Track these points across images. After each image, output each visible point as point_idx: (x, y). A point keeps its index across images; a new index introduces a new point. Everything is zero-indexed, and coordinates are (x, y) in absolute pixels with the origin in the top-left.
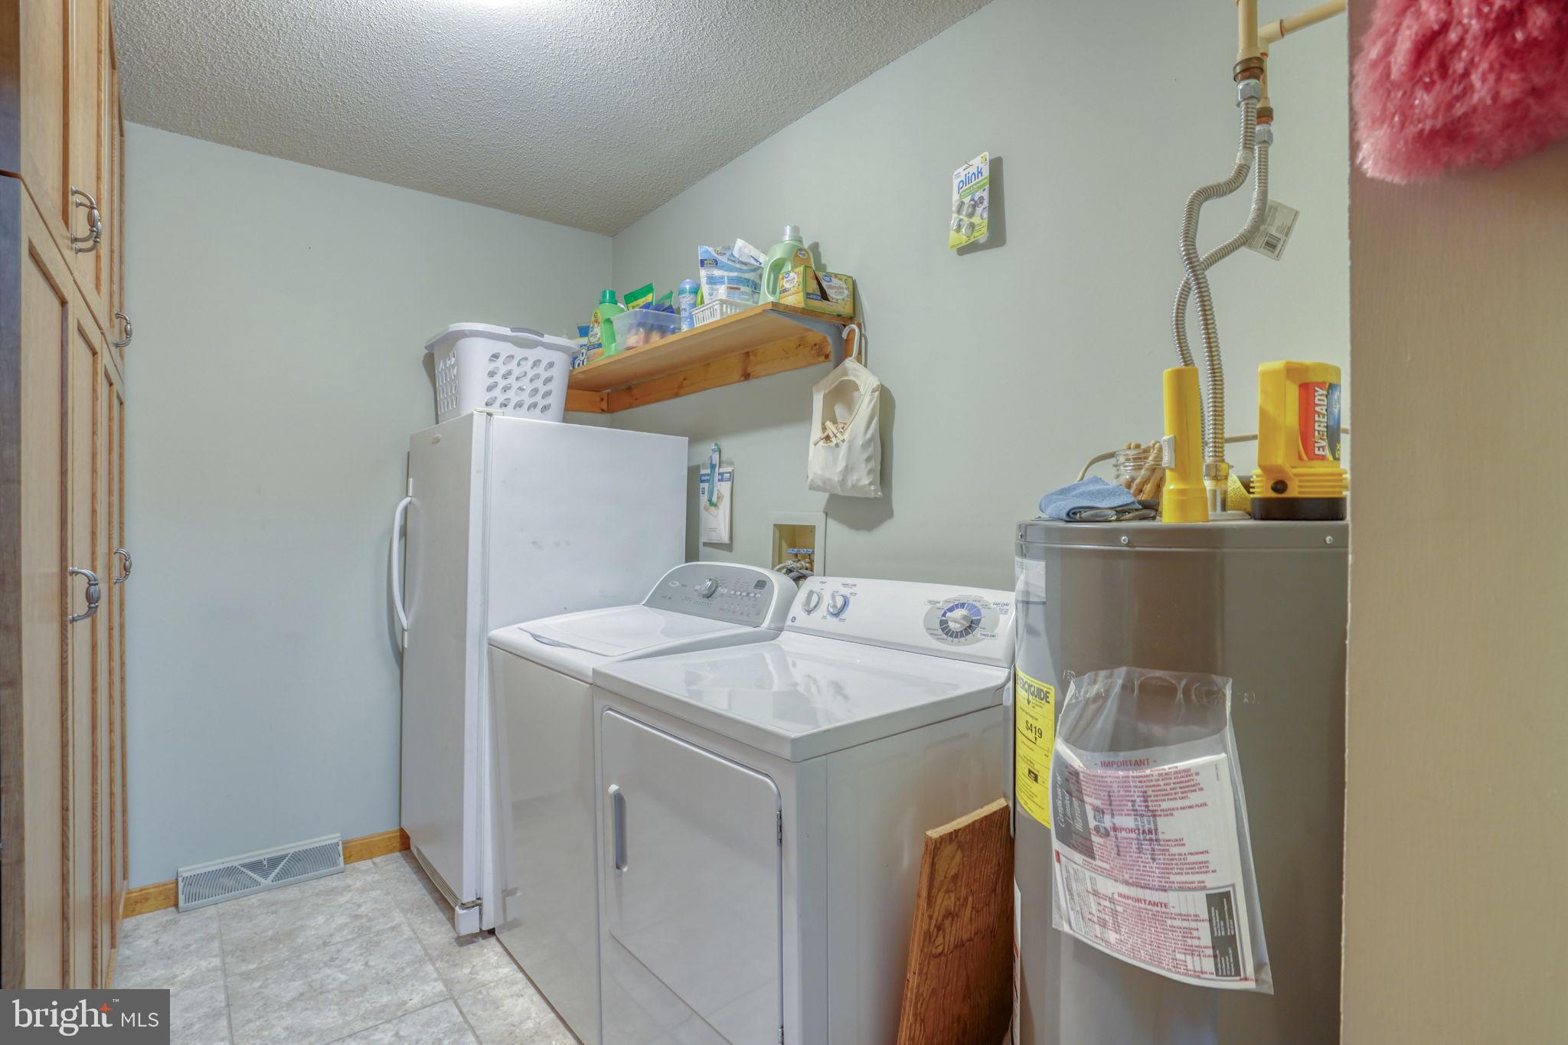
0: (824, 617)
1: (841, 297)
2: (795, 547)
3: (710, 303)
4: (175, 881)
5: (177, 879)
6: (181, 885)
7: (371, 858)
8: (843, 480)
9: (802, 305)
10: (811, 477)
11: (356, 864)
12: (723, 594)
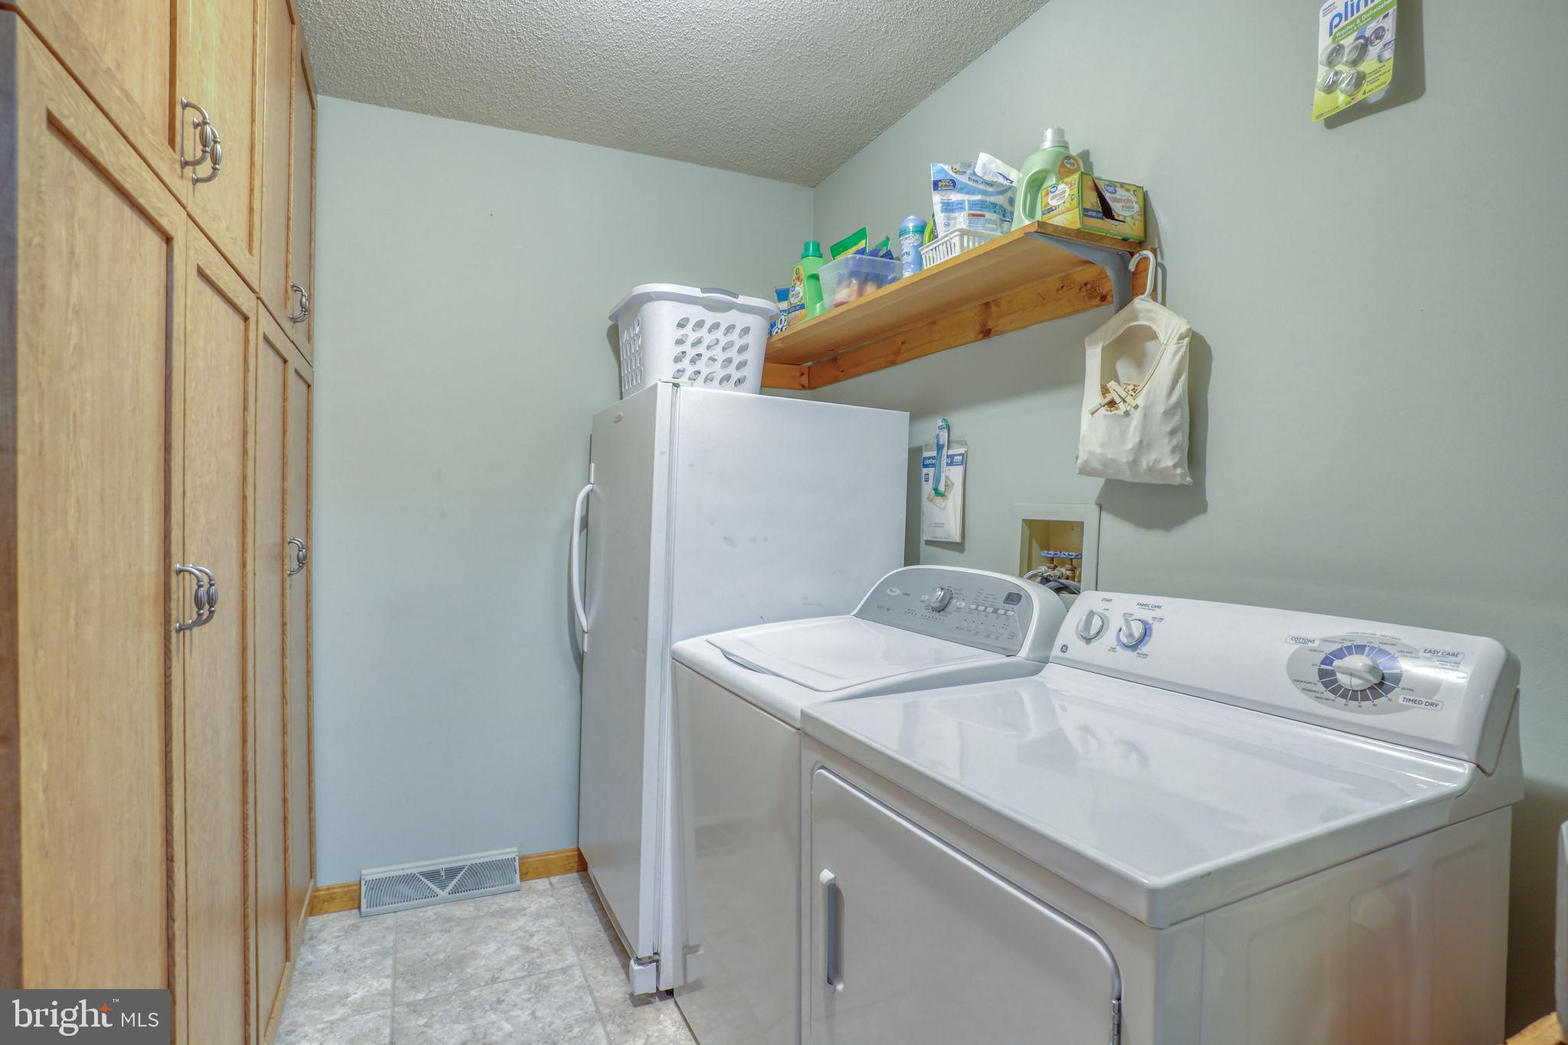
0: (1113, 649)
1: (1131, 214)
2: (1049, 550)
3: (945, 236)
4: (358, 882)
5: (360, 881)
6: (363, 888)
7: (548, 877)
8: (1134, 461)
9: (1077, 225)
10: (1083, 457)
11: (532, 882)
12: (960, 608)
